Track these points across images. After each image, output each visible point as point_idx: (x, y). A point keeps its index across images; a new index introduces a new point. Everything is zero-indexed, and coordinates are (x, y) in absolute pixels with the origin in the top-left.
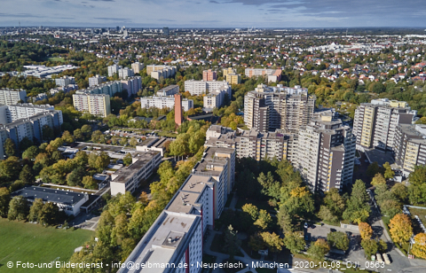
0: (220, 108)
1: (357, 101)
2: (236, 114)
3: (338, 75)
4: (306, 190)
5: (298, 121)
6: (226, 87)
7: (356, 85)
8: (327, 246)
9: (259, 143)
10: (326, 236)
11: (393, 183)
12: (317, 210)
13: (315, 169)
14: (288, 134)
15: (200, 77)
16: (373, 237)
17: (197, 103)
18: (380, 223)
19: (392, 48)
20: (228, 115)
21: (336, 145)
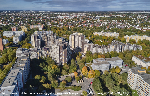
0: (21, 41)
1: (69, 34)
2: (28, 43)
3: (63, 26)
4: (57, 66)
5: (51, 43)
6: (23, 33)
7: (68, 29)
8: (65, 82)
9: (38, 52)
10: (64, 79)
11: (82, 58)
12: (61, 71)
13: (59, 58)
14: (49, 48)
15: (10, 30)
16: (78, 75)
17: (10, 40)
18: (80, 71)
19: (77, 17)
20: (25, 44)
21: (64, 49)
